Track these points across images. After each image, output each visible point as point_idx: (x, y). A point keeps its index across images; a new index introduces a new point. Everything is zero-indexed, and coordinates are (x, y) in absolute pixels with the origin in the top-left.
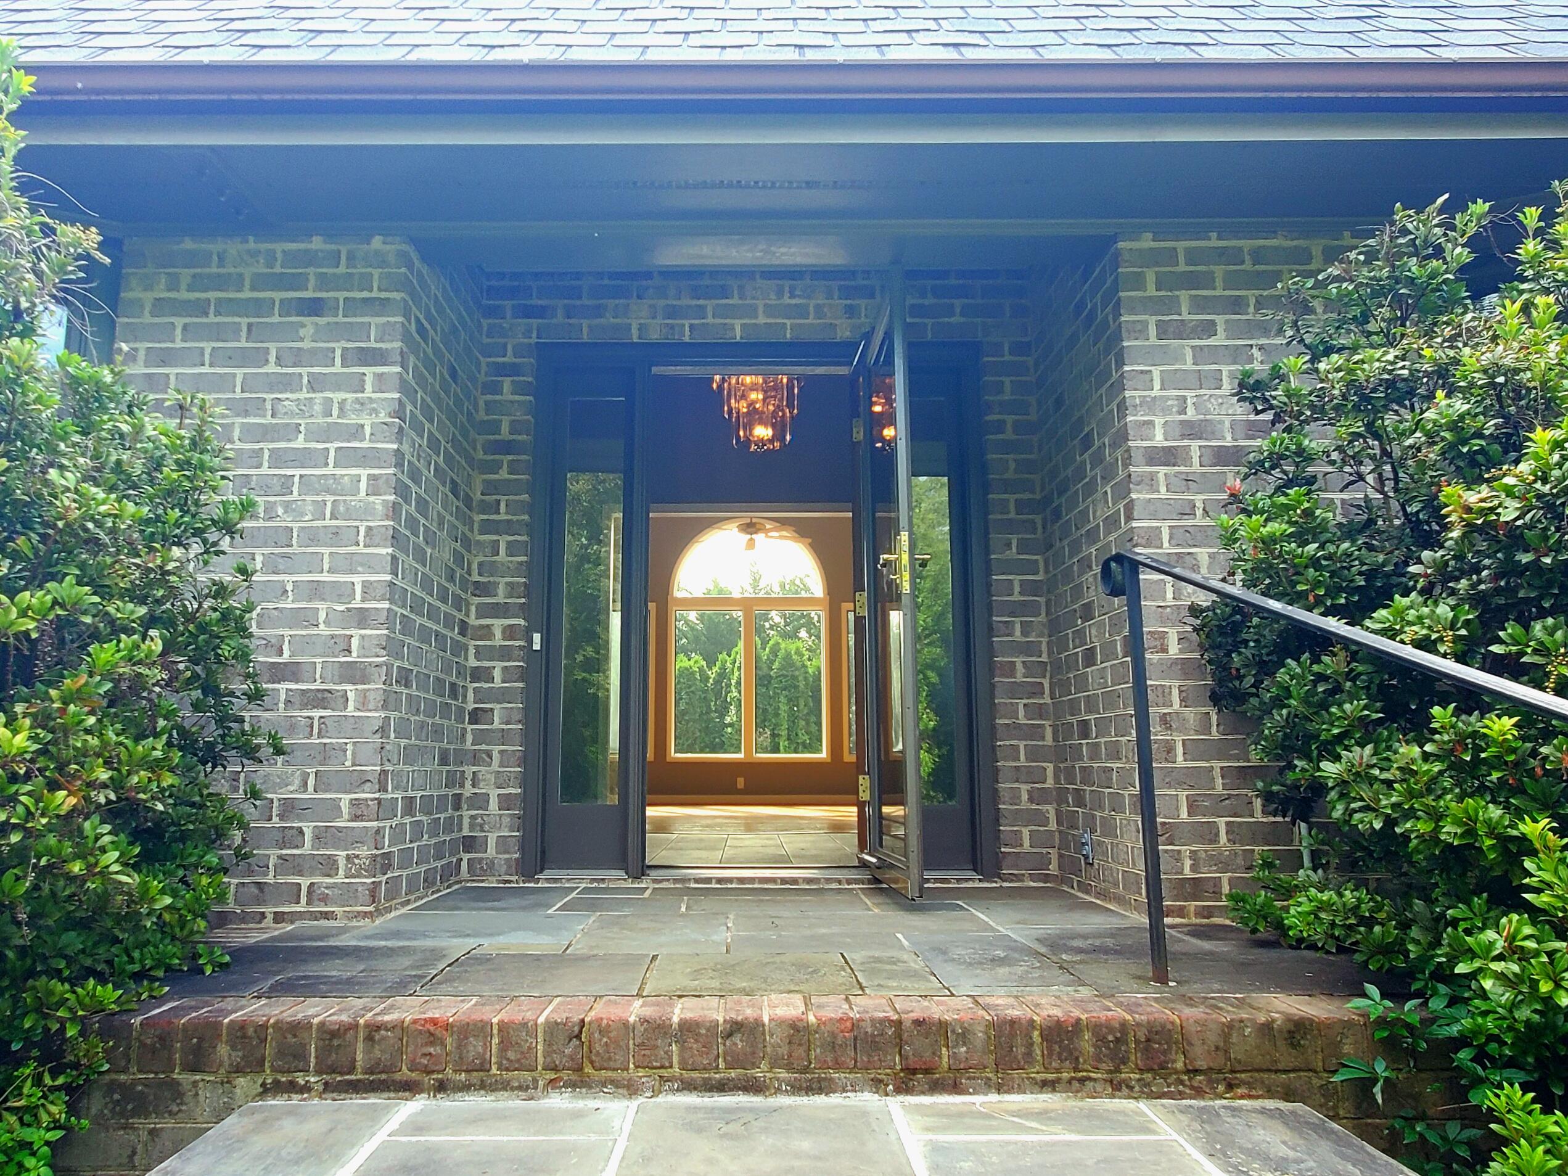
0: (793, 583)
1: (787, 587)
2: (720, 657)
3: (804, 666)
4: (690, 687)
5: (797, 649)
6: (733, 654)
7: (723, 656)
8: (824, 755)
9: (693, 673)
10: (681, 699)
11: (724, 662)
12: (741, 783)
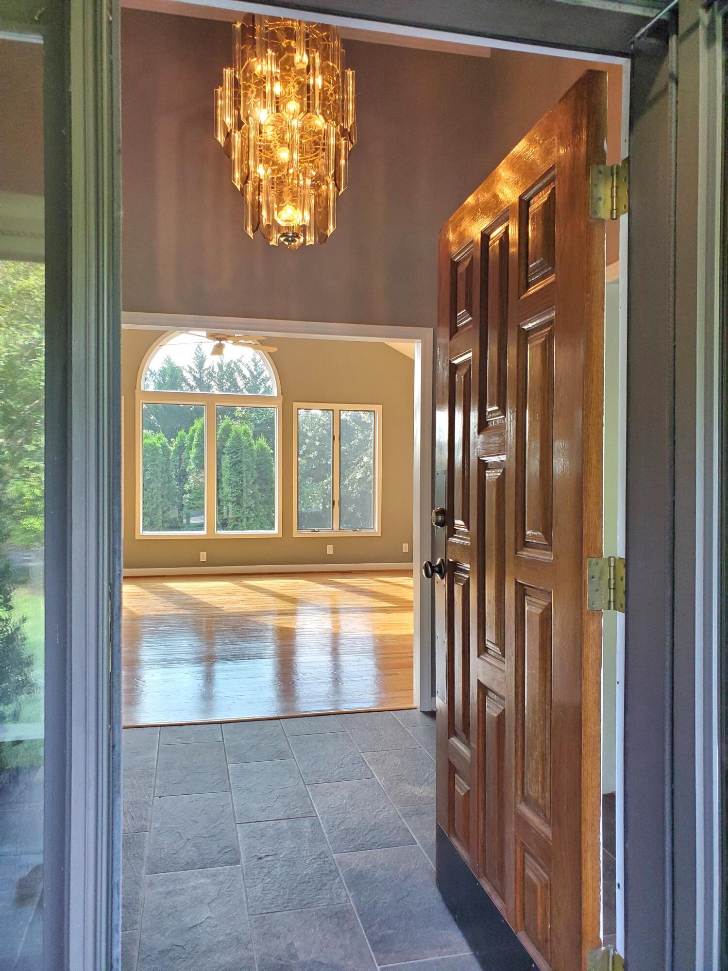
0: (229, 365)
1: (225, 369)
2: (179, 433)
3: (250, 445)
4: (154, 460)
5: (245, 430)
6: (191, 431)
7: (182, 433)
8: (276, 531)
9: (156, 449)
10: (147, 470)
11: (183, 437)
12: (203, 557)
